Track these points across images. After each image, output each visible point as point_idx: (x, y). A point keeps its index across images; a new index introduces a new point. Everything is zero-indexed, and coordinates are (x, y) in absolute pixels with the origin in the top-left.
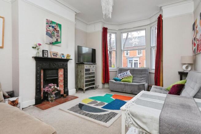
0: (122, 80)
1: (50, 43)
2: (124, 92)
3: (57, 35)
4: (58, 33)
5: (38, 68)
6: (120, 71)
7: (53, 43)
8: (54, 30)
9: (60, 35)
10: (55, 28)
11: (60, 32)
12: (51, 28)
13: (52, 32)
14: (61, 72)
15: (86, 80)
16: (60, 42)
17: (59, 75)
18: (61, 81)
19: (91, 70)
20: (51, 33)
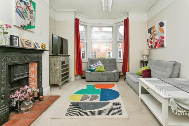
0: (96, 70)
1: (22, 26)
2: (102, 80)
3: (30, 15)
4: (32, 14)
5: (3, 64)
6: (91, 61)
7: (25, 26)
8: (26, 8)
9: (34, 18)
10: (28, 5)
11: (33, 12)
12: (22, 4)
13: (24, 9)
14: (33, 68)
15: (62, 74)
16: (34, 27)
17: (30, 72)
18: (34, 79)
19: (66, 62)
20: (22, 12)
